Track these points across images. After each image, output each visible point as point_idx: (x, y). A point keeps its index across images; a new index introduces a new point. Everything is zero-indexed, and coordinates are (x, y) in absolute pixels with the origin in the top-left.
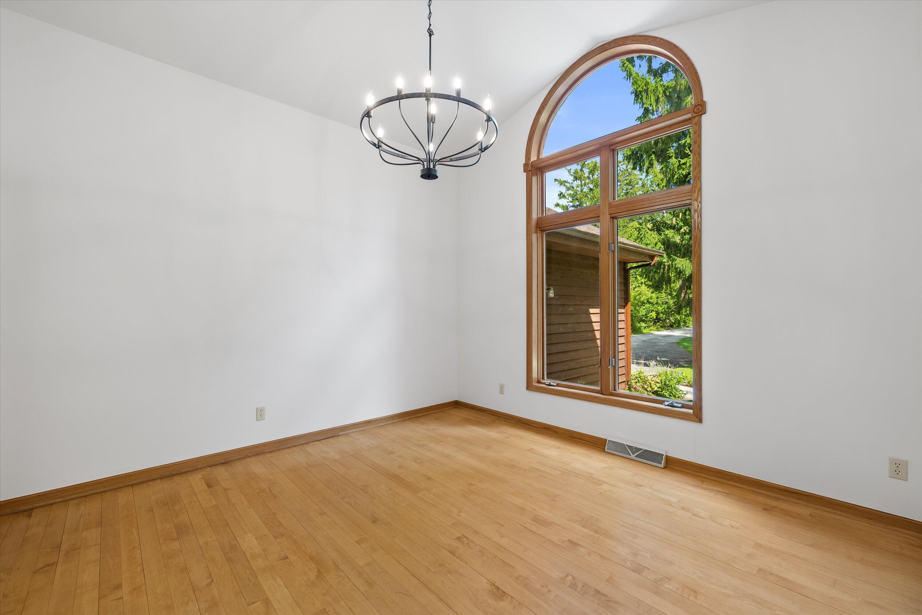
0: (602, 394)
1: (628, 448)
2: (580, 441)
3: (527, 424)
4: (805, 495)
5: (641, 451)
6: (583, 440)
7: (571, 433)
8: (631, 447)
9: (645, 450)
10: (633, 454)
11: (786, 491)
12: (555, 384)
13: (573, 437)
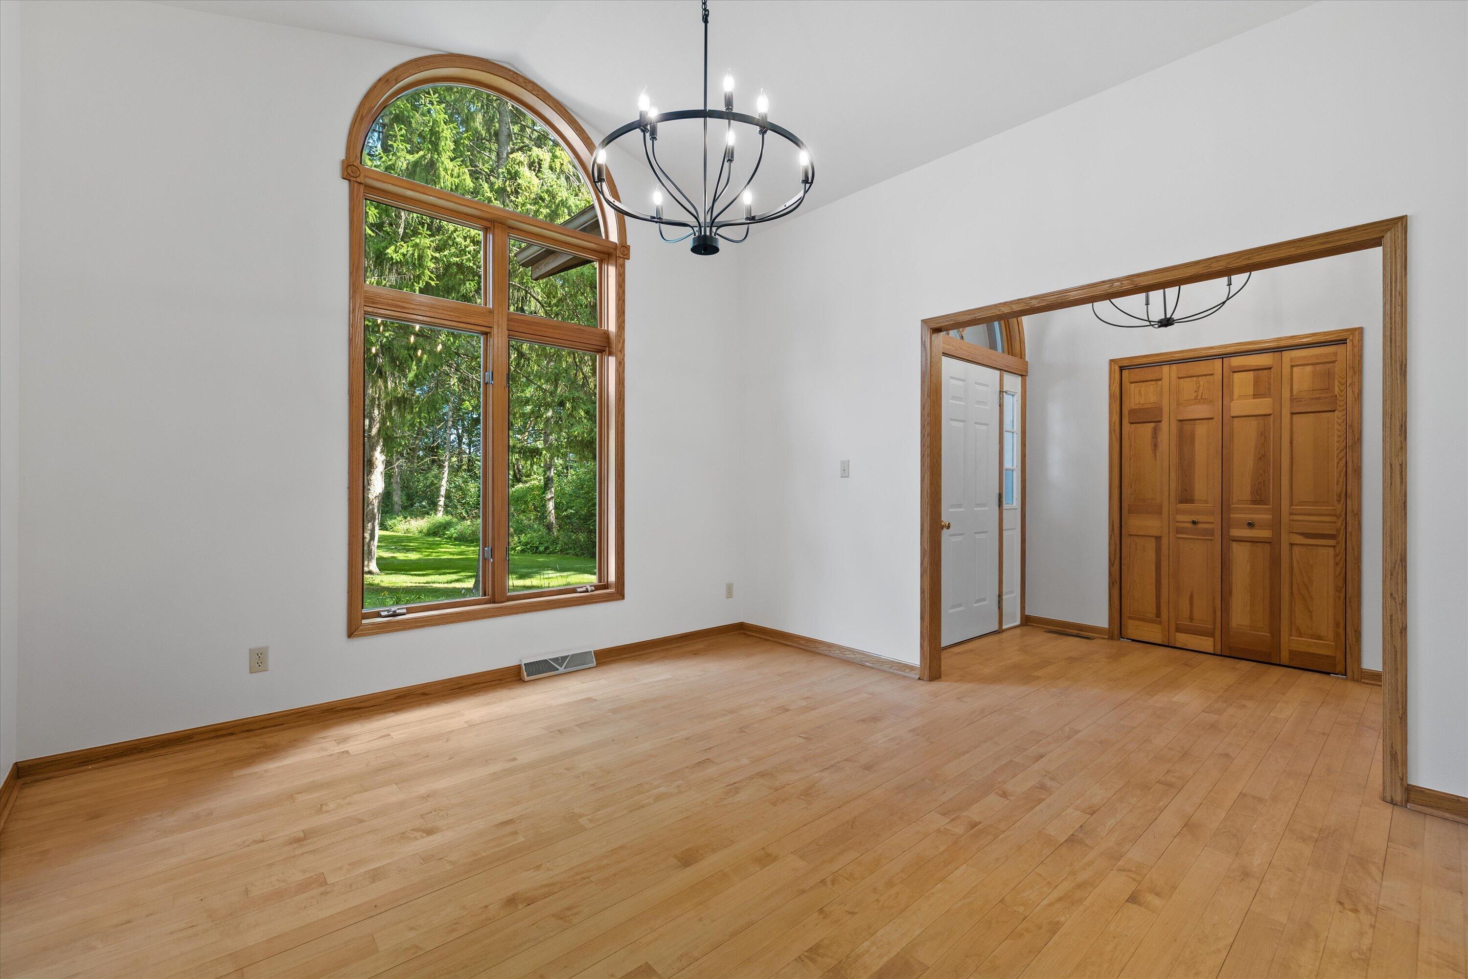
0: (494, 602)
1: (552, 663)
2: (476, 686)
3: (349, 709)
4: (691, 635)
5: (568, 659)
6: (479, 684)
7: (456, 683)
8: (555, 660)
9: (573, 655)
10: (561, 667)
11: (681, 638)
12: (405, 611)
13: (461, 687)
